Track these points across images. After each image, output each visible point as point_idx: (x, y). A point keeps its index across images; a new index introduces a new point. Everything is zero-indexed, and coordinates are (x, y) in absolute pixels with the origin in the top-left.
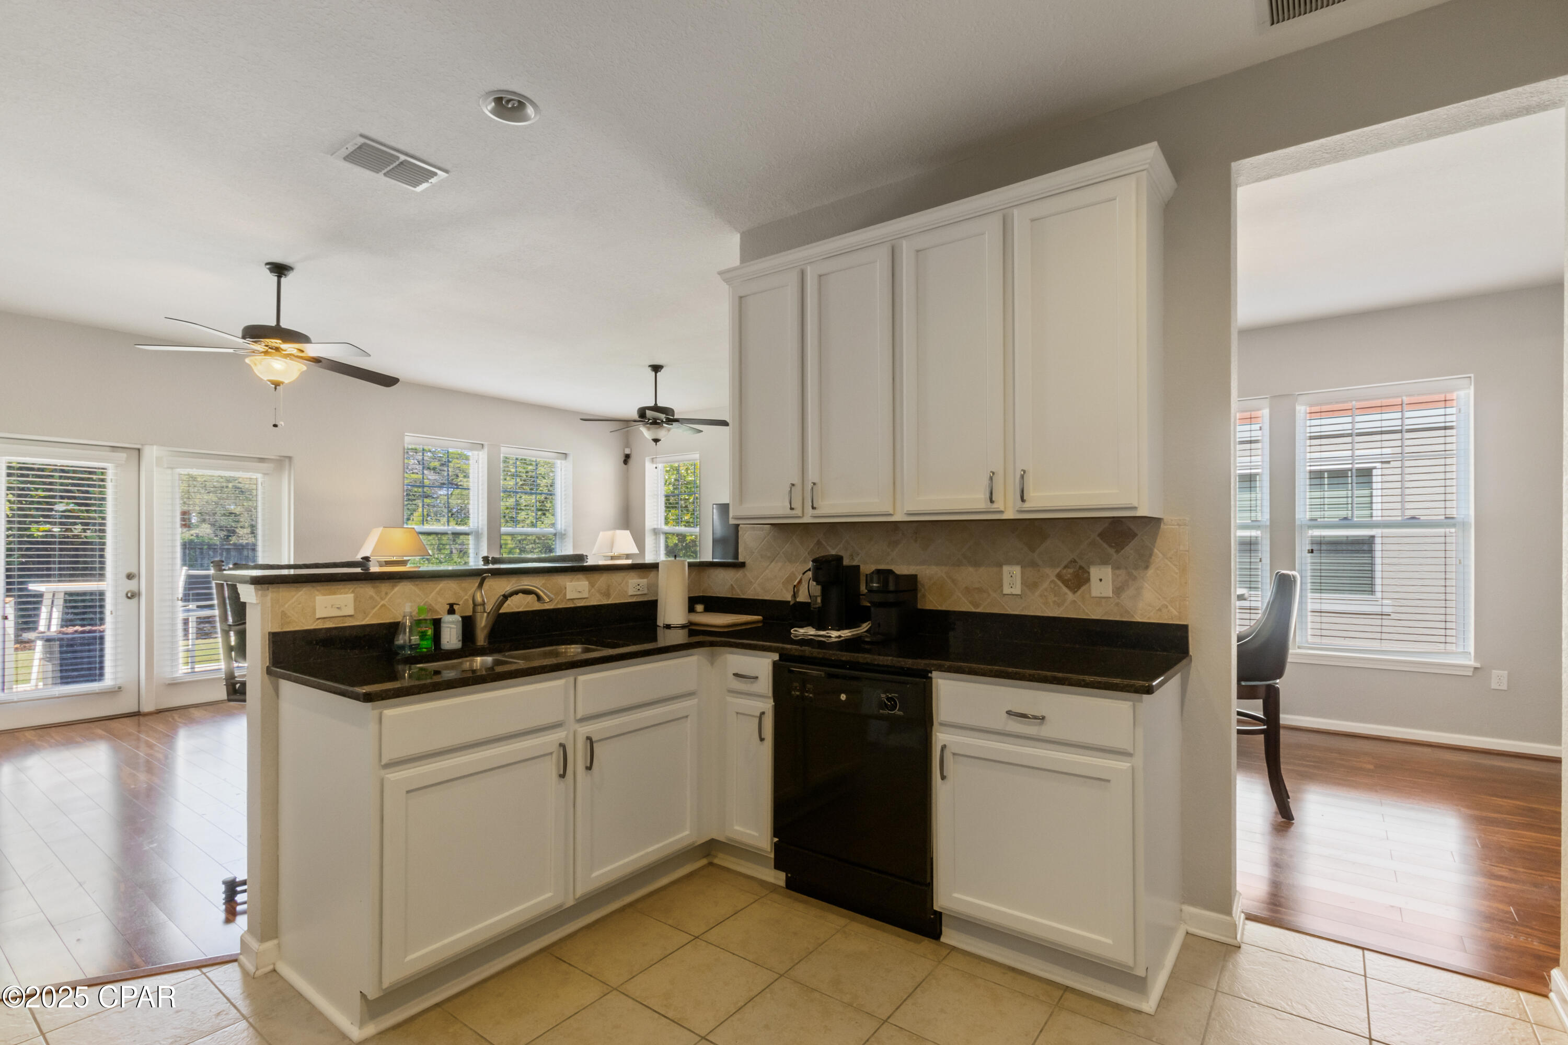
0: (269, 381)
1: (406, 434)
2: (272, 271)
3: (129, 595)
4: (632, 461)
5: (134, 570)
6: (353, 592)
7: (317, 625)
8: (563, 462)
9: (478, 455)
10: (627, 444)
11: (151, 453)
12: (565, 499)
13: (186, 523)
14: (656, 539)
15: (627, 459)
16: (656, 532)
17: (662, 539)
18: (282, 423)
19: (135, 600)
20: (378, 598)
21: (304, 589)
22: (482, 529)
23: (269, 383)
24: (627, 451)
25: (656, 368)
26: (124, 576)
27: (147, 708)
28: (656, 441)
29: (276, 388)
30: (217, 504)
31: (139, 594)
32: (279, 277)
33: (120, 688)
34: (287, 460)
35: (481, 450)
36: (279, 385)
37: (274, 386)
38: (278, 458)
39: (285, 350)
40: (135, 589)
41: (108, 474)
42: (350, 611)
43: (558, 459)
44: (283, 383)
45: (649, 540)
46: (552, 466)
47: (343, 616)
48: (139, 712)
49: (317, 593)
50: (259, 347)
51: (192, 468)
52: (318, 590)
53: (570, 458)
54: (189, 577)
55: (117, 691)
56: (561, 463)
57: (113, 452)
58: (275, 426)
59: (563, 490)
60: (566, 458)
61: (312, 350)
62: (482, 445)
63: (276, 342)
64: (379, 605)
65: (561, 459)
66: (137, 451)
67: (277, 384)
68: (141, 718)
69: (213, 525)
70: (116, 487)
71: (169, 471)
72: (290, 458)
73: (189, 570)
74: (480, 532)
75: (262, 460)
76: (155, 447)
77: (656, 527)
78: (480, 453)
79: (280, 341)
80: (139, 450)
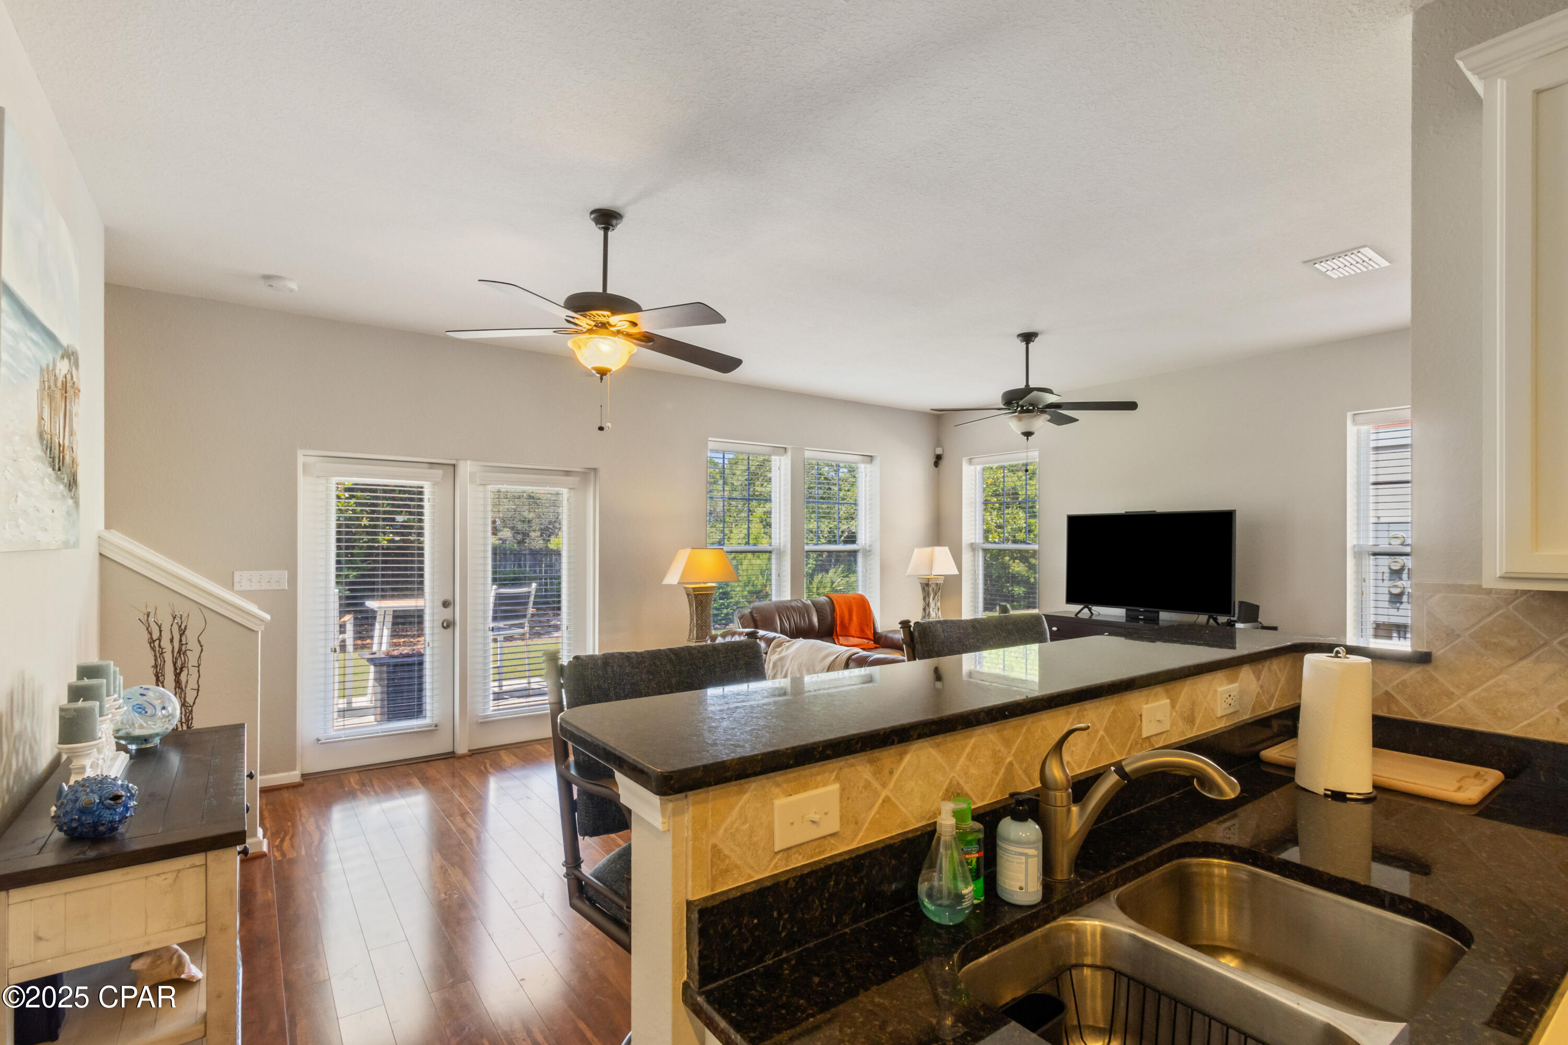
0: (595, 369)
1: (709, 439)
2: (597, 221)
3: (445, 625)
4: (944, 463)
5: (449, 597)
6: (837, 779)
7: (776, 867)
8: (868, 466)
9: (780, 460)
10: (938, 443)
11: (466, 468)
12: (870, 509)
13: (495, 531)
14: (974, 555)
15: (938, 459)
16: (973, 547)
17: (981, 554)
18: (609, 424)
19: (450, 630)
20: (876, 785)
21: (753, 785)
22: (784, 546)
23: (594, 372)
24: (939, 451)
25: (1028, 338)
26: (440, 603)
27: (462, 749)
28: (1028, 434)
29: (601, 379)
30: (515, 511)
31: (454, 623)
32: (606, 230)
33: (436, 726)
34: (592, 473)
35: (783, 455)
36: (605, 374)
37: (598, 375)
38: (583, 470)
39: (614, 326)
40: (450, 618)
41: (425, 493)
42: (832, 825)
43: (863, 462)
44: (610, 371)
45: (966, 557)
46: (852, 471)
47: (820, 838)
48: (453, 752)
49: (776, 791)
50: (584, 322)
51: (503, 485)
52: (778, 785)
53: (877, 461)
54: (499, 598)
55: (433, 730)
56: (865, 468)
57: (430, 468)
58: (601, 429)
59: (868, 498)
60: (871, 461)
61: (647, 323)
62: (785, 449)
63: (603, 315)
64: (880, 801)
65: (867, 463)
66: (451, 468)
67: (603, 373)
68: (457, 764)
69: (512, 528)
70: (433, 506)
71: (481, 488)
72: (595, 470)
73: (499, 588)
74: (782, 549)
75: (567, 473)
76: (469, 462)
77: (973, 541)
78: (783, 458)
79: (609, 313)
80: (454, 465)
